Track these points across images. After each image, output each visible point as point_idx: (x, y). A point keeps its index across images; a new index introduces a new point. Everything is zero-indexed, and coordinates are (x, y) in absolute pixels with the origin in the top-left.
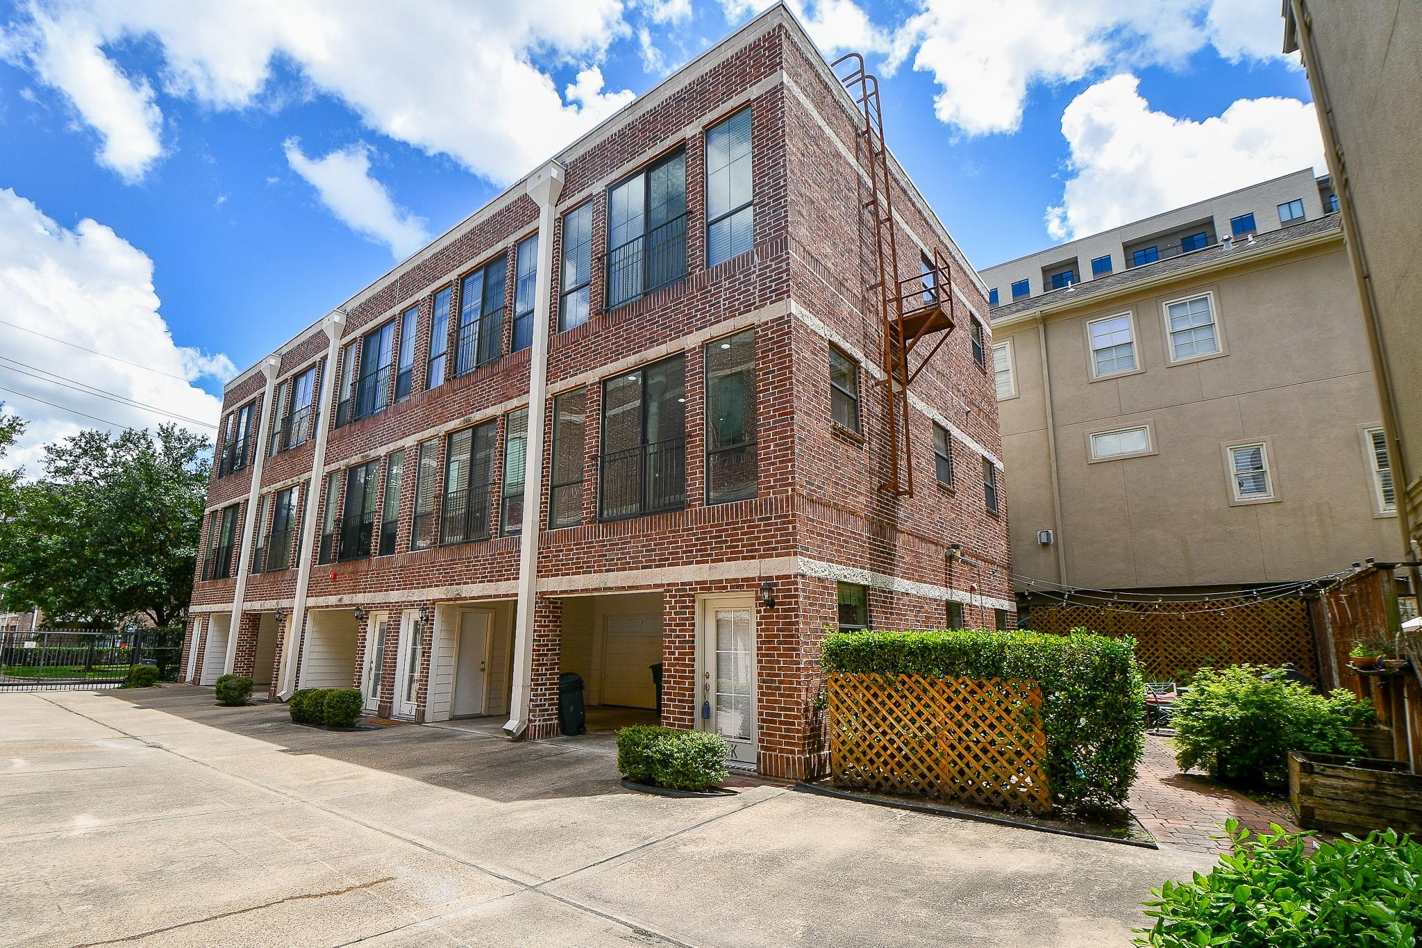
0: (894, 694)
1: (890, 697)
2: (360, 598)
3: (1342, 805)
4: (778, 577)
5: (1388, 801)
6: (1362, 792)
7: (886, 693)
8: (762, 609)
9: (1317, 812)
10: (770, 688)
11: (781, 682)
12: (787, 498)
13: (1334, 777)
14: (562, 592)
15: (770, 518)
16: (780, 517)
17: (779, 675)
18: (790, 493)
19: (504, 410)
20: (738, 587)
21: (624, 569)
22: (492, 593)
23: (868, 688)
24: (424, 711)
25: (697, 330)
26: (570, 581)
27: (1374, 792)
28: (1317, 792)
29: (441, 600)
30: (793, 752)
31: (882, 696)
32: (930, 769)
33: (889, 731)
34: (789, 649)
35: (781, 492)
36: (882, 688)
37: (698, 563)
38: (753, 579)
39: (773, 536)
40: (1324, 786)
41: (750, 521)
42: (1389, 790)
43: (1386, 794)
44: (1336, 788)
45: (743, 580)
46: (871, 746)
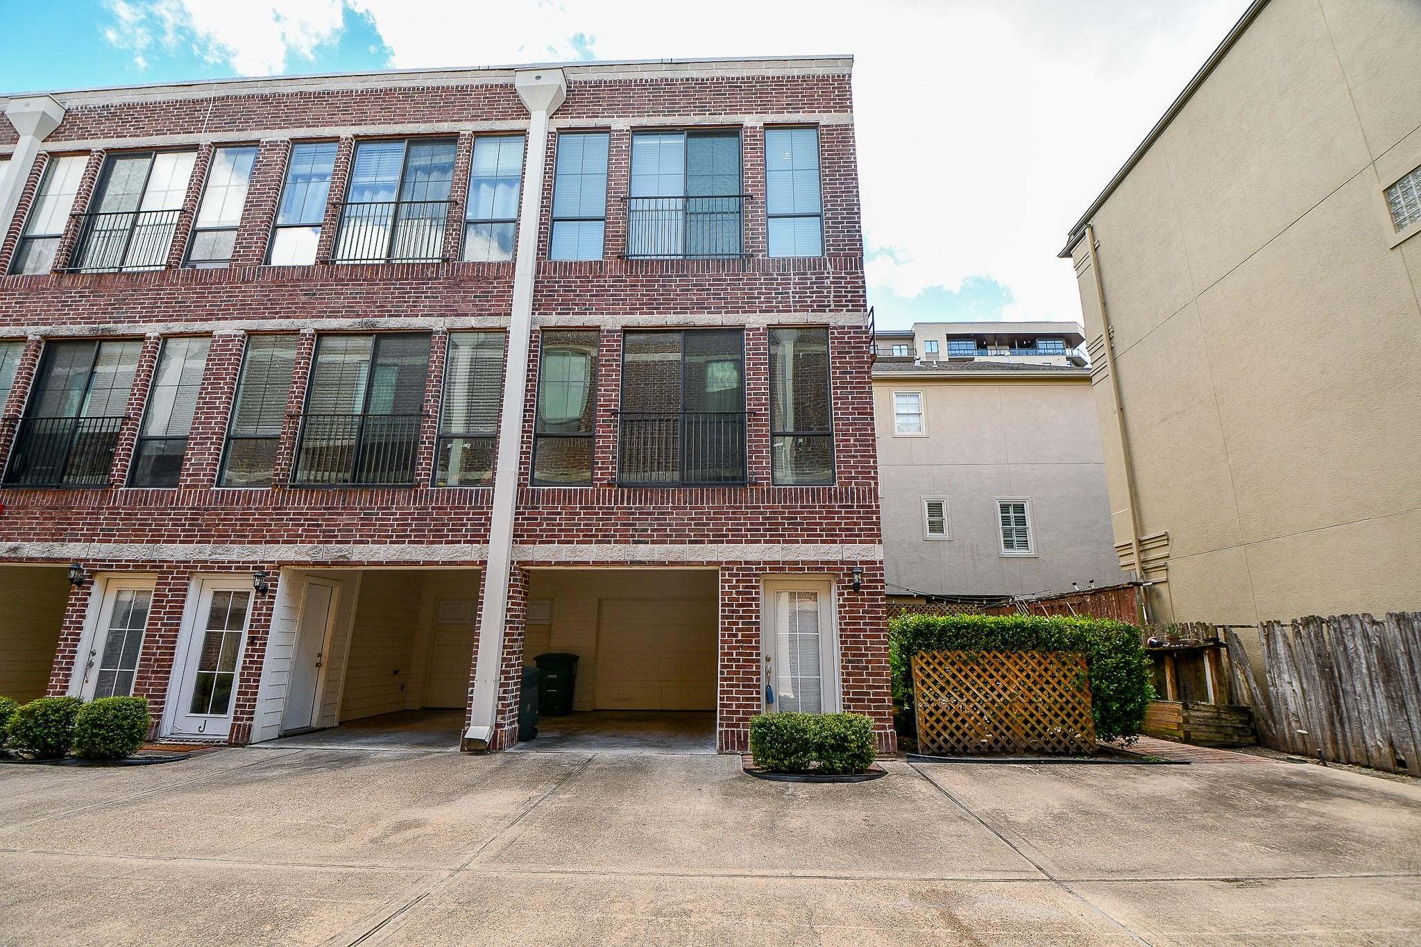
0: (976, 667)
1: (972, 670)
2: (74, 550)
3: (1203, 728)
4: (862, 563)
5: (1223, 723)
6: (1211, 719)
7: (969, 667)
8: (845, 592)
9: (1192, 734)
10: (857, 667)
11: (868, 662)
12: (870, 490)
13: (1198, 710)
14: (557, 563)
15: (852, 507)
16: (863, 507)
17: (866, 655)
18: (873, 485)
19: (448, 325)
20: (817, 569)
21: (664, 542)
22: (421, 558)
23: (953, 664)
24: (250, 726)
25: (760, 312)
26: (574, 551)
27: (1217, 718)
28: (1191, 722)
29: (291, 563)
30: (884, 728)
31: (966, 670)
32: (1008, 728)
33: (972, 700)
34: (876, 630)
35: (863, 484)
36: (965, 663)
37: (766, 542)
38: (835, 563)
39: (855, 524)
40: (1194, 717)
41: (829, 507)
42: (1223, 716)
43: (1222, 719)
44: (1199, 718)
45: (822, 562)
46: (956, 715)
